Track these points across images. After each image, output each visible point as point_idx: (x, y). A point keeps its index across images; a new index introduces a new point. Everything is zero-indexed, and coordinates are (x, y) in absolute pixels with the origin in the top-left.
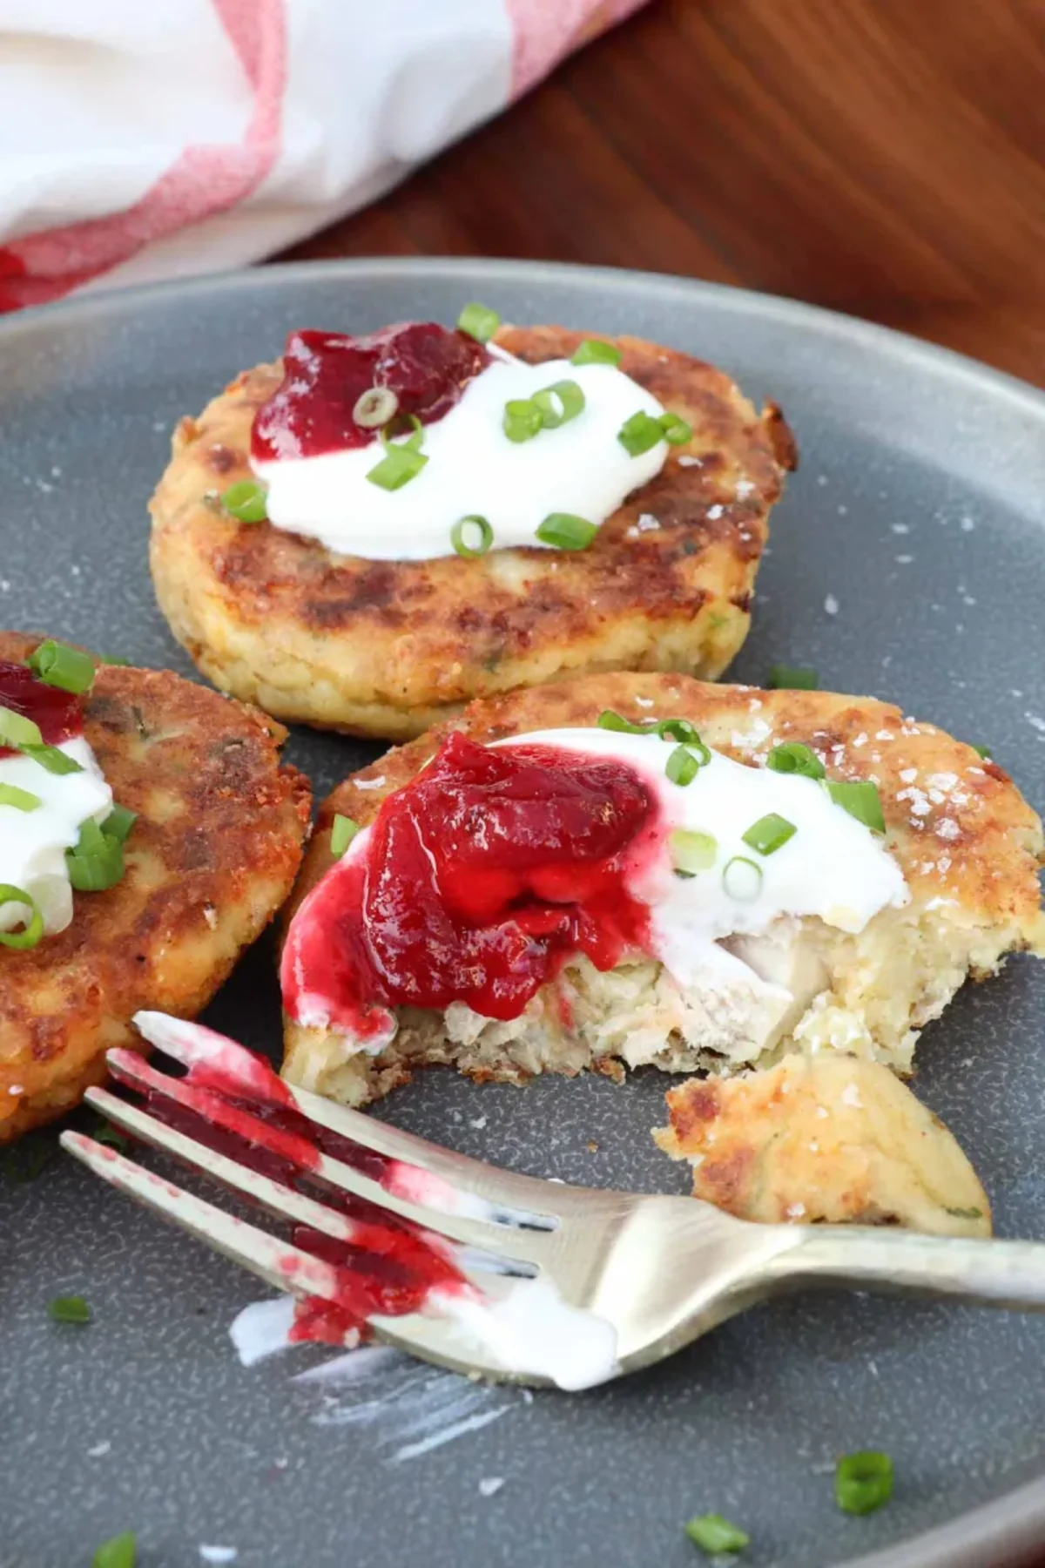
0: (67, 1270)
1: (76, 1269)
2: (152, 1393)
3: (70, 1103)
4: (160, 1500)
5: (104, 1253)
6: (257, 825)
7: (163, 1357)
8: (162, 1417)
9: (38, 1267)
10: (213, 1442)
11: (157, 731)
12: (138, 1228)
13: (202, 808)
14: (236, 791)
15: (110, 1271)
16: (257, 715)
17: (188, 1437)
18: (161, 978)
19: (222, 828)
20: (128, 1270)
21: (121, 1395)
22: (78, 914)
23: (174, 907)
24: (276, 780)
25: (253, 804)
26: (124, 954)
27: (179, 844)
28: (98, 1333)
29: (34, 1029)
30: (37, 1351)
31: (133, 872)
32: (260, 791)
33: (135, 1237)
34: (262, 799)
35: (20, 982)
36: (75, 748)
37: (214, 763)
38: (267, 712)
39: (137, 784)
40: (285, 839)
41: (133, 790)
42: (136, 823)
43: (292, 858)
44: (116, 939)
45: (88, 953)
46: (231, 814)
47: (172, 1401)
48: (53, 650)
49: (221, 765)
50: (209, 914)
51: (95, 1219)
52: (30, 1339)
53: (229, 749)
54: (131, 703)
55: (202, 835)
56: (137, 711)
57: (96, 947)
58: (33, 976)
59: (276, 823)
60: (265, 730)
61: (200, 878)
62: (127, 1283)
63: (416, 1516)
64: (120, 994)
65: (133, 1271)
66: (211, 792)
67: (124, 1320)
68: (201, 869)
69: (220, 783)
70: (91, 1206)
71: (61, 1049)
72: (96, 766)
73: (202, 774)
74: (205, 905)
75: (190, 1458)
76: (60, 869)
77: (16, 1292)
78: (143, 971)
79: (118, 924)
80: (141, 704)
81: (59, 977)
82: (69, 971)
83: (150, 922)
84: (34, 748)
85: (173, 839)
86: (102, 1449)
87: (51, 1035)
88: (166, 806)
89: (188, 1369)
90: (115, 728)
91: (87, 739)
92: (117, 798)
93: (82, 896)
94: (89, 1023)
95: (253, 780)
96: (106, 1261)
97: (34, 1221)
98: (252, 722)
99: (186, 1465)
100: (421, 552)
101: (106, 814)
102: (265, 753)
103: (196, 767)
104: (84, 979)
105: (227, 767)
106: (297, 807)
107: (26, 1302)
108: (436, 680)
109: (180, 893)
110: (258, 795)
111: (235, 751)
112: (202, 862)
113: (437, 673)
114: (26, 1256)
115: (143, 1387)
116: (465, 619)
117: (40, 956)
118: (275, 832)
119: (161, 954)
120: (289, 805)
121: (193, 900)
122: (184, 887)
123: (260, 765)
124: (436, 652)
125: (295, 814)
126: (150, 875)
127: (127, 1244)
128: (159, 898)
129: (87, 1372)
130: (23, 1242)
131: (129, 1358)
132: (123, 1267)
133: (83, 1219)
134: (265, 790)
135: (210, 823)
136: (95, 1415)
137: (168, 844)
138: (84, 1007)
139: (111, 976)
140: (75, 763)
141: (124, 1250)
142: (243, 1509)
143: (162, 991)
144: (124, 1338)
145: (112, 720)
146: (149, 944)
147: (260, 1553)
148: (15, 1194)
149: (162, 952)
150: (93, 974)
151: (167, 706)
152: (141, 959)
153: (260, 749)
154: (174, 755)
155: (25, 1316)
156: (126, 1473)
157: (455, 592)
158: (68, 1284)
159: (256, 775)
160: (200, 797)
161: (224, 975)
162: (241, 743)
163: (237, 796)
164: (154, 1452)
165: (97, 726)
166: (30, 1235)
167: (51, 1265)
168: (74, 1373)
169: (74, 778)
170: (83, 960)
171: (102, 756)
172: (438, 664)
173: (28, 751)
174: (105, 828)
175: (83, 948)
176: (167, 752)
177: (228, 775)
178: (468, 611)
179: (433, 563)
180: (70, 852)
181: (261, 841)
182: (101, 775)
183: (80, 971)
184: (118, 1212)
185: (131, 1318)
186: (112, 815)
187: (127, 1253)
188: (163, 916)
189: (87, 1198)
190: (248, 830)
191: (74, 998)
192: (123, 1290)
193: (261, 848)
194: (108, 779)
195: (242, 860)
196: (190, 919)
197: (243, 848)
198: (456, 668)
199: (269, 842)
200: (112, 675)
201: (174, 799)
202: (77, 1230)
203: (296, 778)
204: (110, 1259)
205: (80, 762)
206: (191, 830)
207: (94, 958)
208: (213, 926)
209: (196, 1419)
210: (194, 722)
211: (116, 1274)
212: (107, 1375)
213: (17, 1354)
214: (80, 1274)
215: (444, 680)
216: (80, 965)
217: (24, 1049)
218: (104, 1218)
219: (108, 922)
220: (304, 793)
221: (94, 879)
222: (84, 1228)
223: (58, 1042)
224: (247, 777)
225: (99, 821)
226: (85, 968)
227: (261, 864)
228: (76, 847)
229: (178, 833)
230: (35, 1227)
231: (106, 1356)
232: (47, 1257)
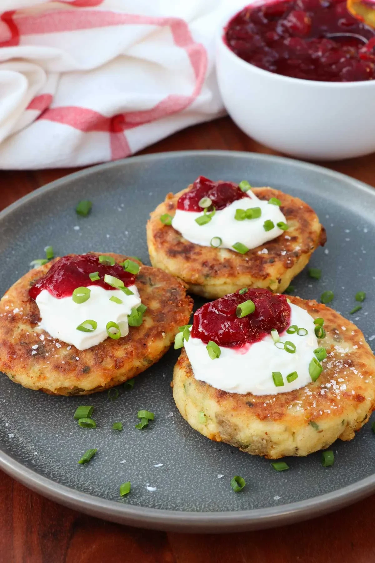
0: (117, 417)
1: (119, 417)
2: (137, 448)
3: (124, 380)
4: (138, 475)
5: (127, 413)
6: (178, 312)
7: (140, 440)
8: (139, 454)
9: (110, 415)
10: (151, 462)
11: (155, 284)
12: (135, 407)
13: (164, 306)
14: (173, 302)
15: (128, 417)
16: (181, 282)
17: (145, 460)
18: (149, 350)
19: (169, 312)
20: (132, 417)
21: (129, 448)
22: (130, 332)
23: (154, 332)
24: (184, 300)
25: (177, 306)
26: (140, 343)
27: (157, 315)
28: (124, 433)
29: (116, 361)
30: (109, 436)
31: (145, 322)
32: (179, 302)
33: (134, 409)
34: (180, 305)
35: (113, 348)
36: (133, 288)
37: (168, 294)
38: (183, 280)
39: (148, 299)
40: (185, 316)
41: (147, 300)
42: (147, 309)
43: (186, 321)
44: (139, 339)
45: (131, 342)
46: (171, 309)
47: (141, 451)
48: (129, 262)
49: (170, 295)
50: (163, 334)
51: (124, 404)
52: (107, 433)
53: (173, 291)
54: (149, 277)
55: (163, 314)
56: (150, 279)
57: (133, 341)
58: (117, 347)
59: (183, 312)
60: (183, 286)
61: (162, 325)
62: (132, 421)
63: (201, 483)
64: (138, 354)
65: (134, 418)
66: (167, 302)
67: (130, 430)
68: (162, 322)
69: (169, 300)
70: (124, 401)
71: (122, 366)
72: (138, 293)
73: (165, 297)
74: (163, 332)
75: (145, 465)
76: (126, 320)
77: (104, 421)
78: (145, 348)
79: (140, 335)
80: (151, 277)
81: (124, 348)
82: (126, 346)
83: (148, 335)
84: (122, 288)
85: (156, 314)
86: (124, 461)
87: (120, 363)
88: (155, 305)
89: (146, 443)
90: (144, 283)
91: (136, 285)
92: (142, 302)
93: (131, 328)
94: (130, 360)
95: (178, 300)
96: (127, 415)
97: (109, 404)
98: (180, 283)
99: (144, 467)
100: (203, 244)
101: (139, 306)
102: (182, 293)
103: (163, 295)
104: (129, 349)
105: (171, 296)
106: (189, 307)
107: (106, 424)
108: (191, 277)
109: (156, 329)
110: (179, 304)
111: (174, 292)
112: (163, 321)
113: (192, 275)
114: (107, 412)
115: (135, 447)
116: (204, 264)
117: (119, 342)
118: (183, 314)
119: (150, 344)
120: (187, 307)
121: (159, 330)
122: (157, 327)
123: (181, 295)
124: (193, 270)
125: (188, 309)
126: (149, 323)
127: (132, 411)
128: (151, 329)
129: (121, 442)
130: (106, 409)
131: (131, 439)
132: (131, 417)
133: (122, 404)
134: (181, 302)
135: (166, 310)
136: (122, 453)
137: (154, 315)
138: (129, 356)
139: (137, 348)
140: (132, 292)
141: (132, 412)
142: (158, 478)
143: (150, 353)
144: (130, 434)
145: (144, 281)
146: (147, 342)
147: (162, 489)
148: (105, 397)
149: (150, 343)
150: (132, 348)
151: (158, 278)
152: (145, 345)
153: (181, 291)
154: (159, 292)
155: (106, 427)
156: (129, 468)
157: (207, 256)
158: (117, 420)
159: (179, 298)
160: (164, 303)
161: (166, 350)
162: (176, 289)
163: (173, 303)
164: (137, 463)
165: (139, 282)
166: (108, 407)
167: (113, 415)
168: (118, 442)
169: (131, 296)
170: (130, 344)
171: (140, 290)
172: (193, 273)
173: (121, 288)
174: (138, 310)
175: (130, 341)
176: (157, 291)
177: (172, 298)
178: (206, 262)
179: (205, 247)
180: (129, 316)
181: (179, 316)
182: (139, 296)
183: (129, 347)
184: (131, 403)
185: (133, 429)
186: (140, 307)
187: (133, 413)
188: (151, 334)
189: (123, 399)
190: (176, 313)
191: (127, 353)
192: (131, 422)
193: (178, 318)
194: (141, 297)
195: (173, 320)
196: (158, 335)
197: (174, 318)
198: (197, 276)
199: (180, 316)
200: (144, 269)
201: (157, 303)
202: (120, 407)
203: (190, 299)
204: (128, 414)
205: (133, 292)
206: (161, 312)
207: (133, 344)
208: (164, 337)
209: (148, 455)
210: (165, 283)
211: (129, 418)
212: (126, 443)
213: (104, 437)
214: (120, 418)
215: (193, 278)
216: (129, 345)
217: (113, 366)
218: (127, 404)
219: (137, 334)
220: (191, 304)
221: (134, 324)
222: (122, 406)
223: (122, 364)
224: (176, 298)
225: (137, 308)
226: (130, 346)
227: (178, 322)
228: (130, 315)
229: (157, 313)
230: (109, 405)
231: (126, 439)
232: (112, 413)
